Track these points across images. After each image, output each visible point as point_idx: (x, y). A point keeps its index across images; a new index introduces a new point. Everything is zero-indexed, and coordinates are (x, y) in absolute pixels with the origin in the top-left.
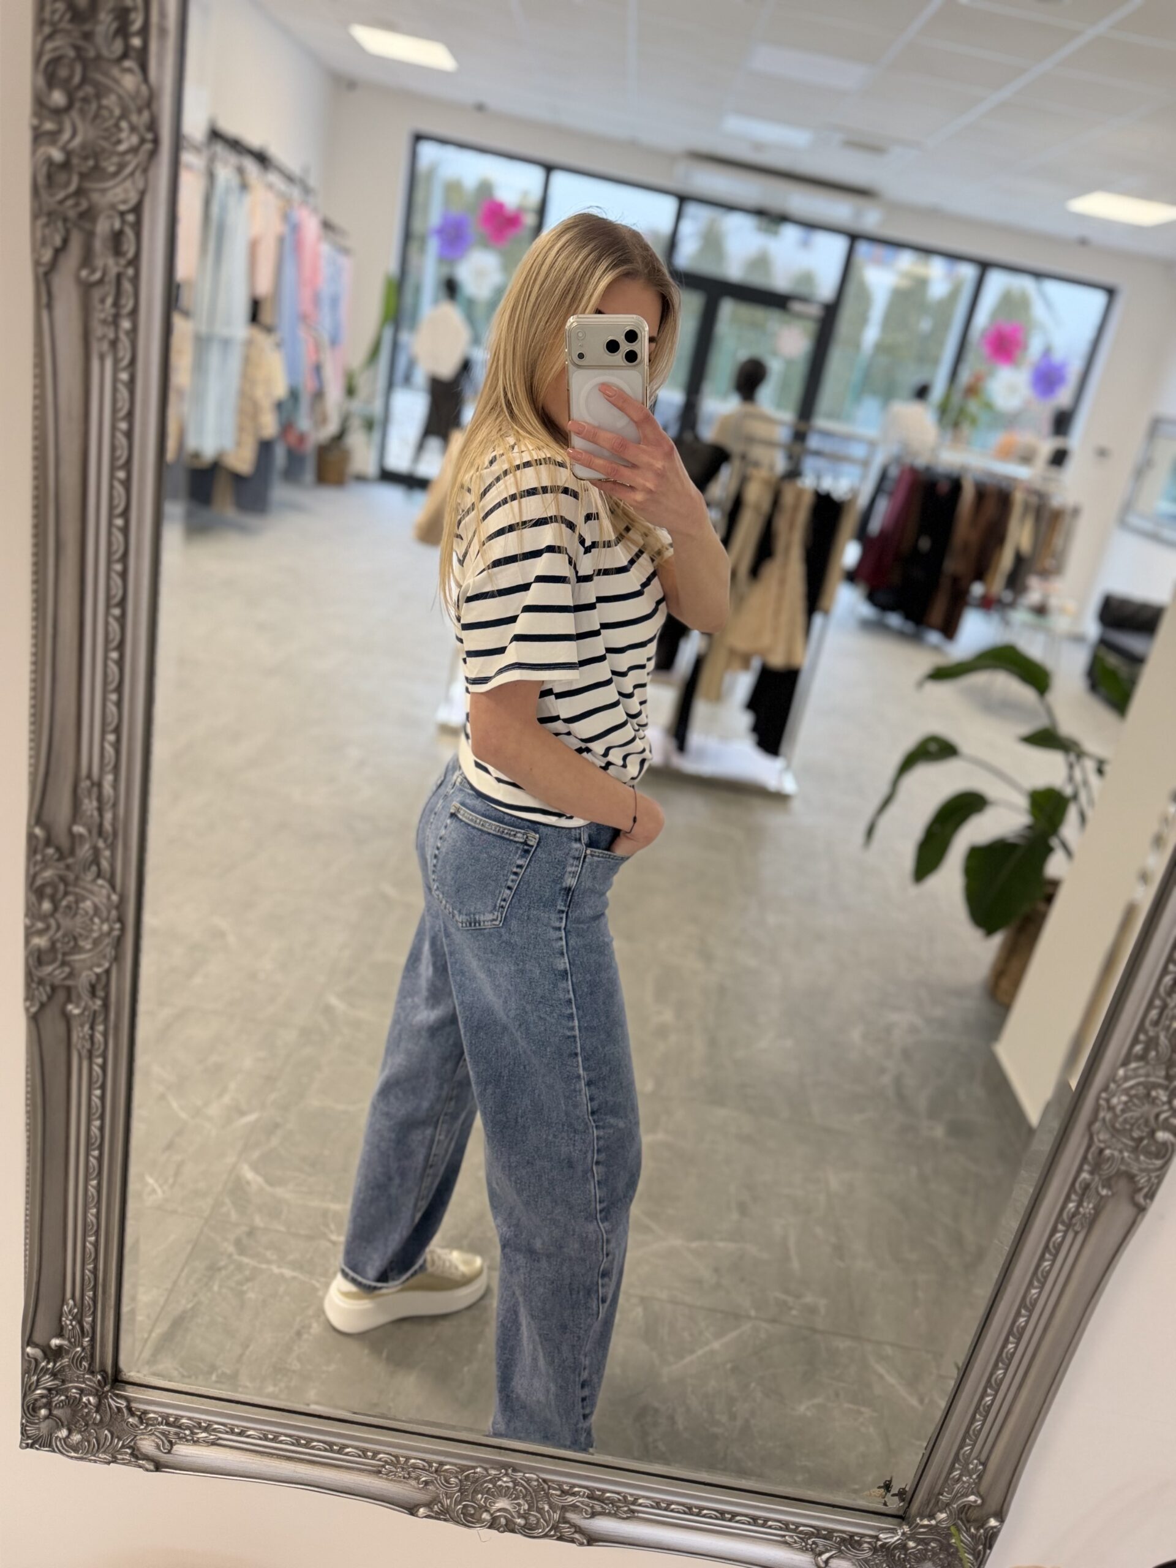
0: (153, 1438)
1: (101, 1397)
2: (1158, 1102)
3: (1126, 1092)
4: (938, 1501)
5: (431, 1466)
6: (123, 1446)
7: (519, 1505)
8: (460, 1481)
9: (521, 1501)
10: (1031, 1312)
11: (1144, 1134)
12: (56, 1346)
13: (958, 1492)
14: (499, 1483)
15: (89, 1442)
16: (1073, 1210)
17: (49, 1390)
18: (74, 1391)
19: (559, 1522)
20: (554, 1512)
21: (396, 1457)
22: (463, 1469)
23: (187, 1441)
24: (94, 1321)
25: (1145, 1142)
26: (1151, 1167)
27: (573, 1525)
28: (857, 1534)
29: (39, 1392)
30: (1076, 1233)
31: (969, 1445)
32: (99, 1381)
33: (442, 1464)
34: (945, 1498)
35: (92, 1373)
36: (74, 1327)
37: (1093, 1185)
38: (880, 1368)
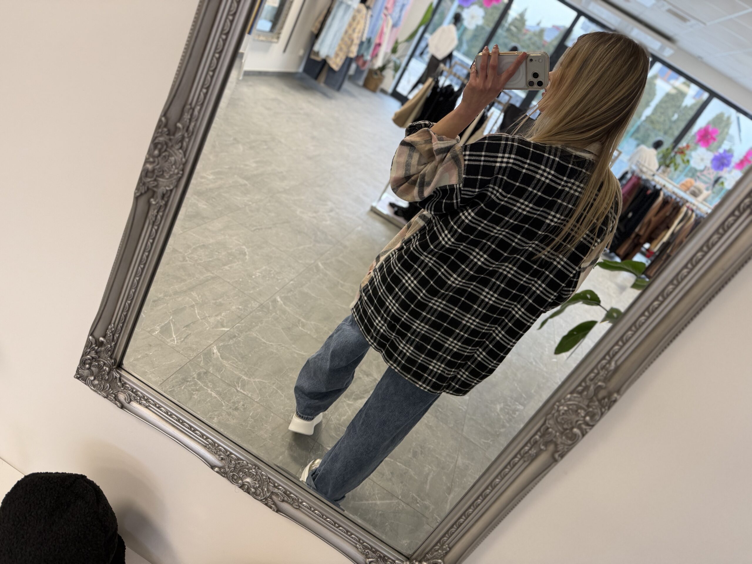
0: (125, 395)
1: (111, 370)
2: (580, 416)
3: (568, 406)
4: (425, 556)
5: (227, 452)
6: (112, 393)
7: (255, 483)
8: (236, 463)
9: (256, 482)
10: (493, 489)
11: (569, 428)
12: (101, 341)
13: (434, 556)
14: (251, 471)
15: (100, 386)
16: (527, 450)
17: (93, 358)
18: (102, 362)
19: (268, 497)
20: (268, 493)
21: (215, 443)
22: (239, 459)
23: (137, 402)
24: (119, 337)
25: (568, 431)
26: (566, 443)
27: (273, 501)
28: (387, 556)
29: (88, 356)
30: (525, 461)
31: (447, 537)
32: (112, 363)
33: (231, 453)
34: (429, 556)
35: (111, 358)
36: (110, 336)
37: (539, 443)
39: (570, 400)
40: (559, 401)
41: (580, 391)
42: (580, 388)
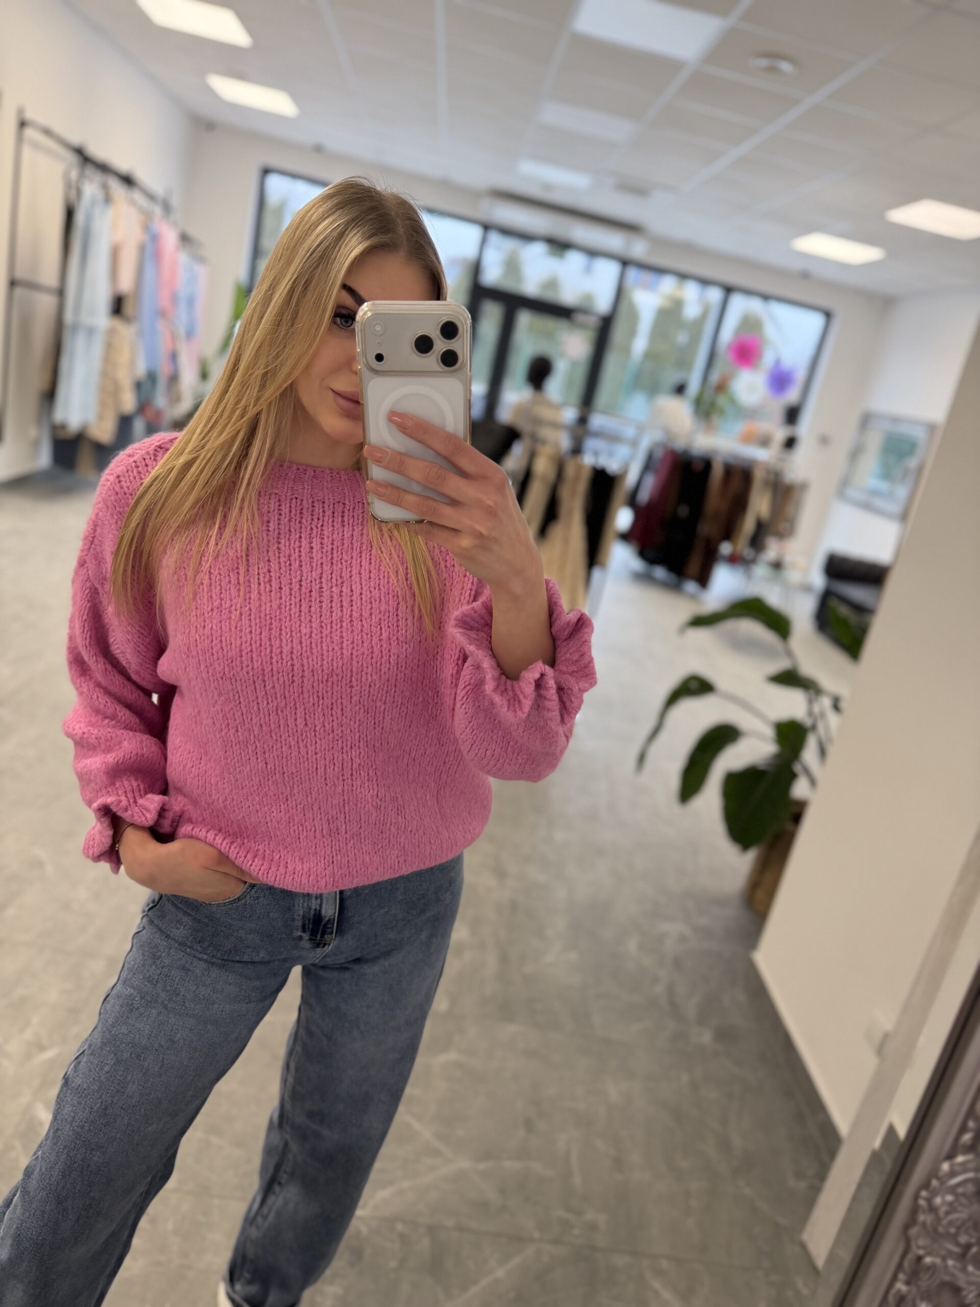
38: (657, 1284)
39: (952, 1174)
40: (926, 1185)
41: (969, 1143)
42: (967, 1137)
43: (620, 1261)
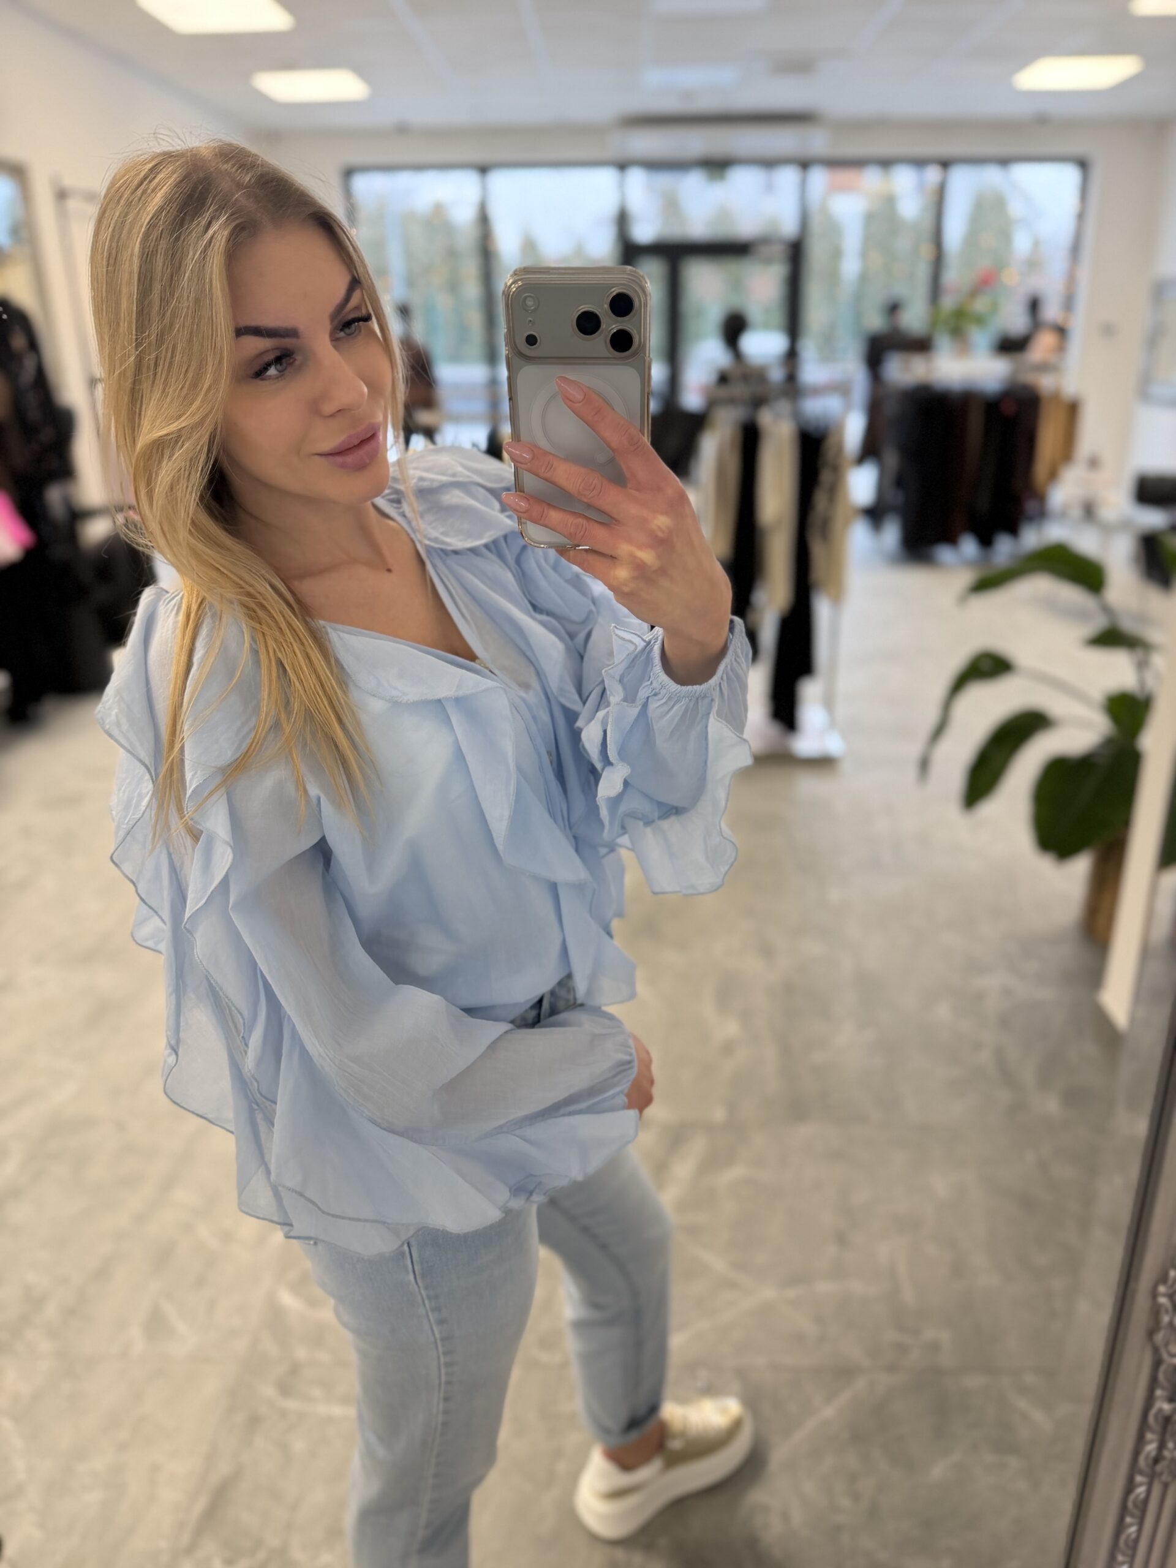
30: (1166, 1485)
38: (1023, 1404)
43: (974, 1381)
